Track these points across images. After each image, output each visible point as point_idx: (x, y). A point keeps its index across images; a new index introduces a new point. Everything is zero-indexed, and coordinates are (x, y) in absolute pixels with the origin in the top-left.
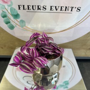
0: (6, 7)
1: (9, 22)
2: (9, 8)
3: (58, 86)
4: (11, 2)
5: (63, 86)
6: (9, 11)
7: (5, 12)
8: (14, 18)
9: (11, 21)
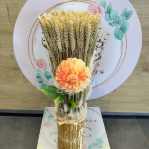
0: (42, 70)
1: (42, 82)
2: (44, 71)
3: (91, 146)
4: (46, 68)
5: (97, 144)
6: (44, 73)
7: (40, 74)
8: (47, 78)
9: (43, 81)
